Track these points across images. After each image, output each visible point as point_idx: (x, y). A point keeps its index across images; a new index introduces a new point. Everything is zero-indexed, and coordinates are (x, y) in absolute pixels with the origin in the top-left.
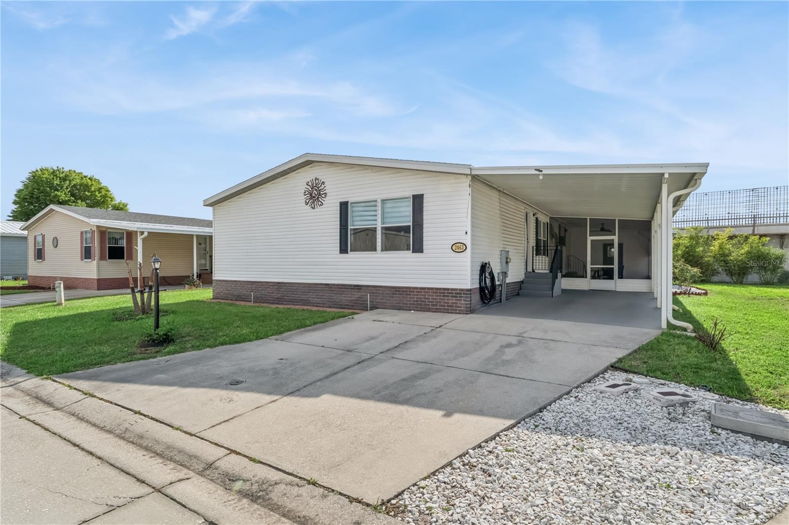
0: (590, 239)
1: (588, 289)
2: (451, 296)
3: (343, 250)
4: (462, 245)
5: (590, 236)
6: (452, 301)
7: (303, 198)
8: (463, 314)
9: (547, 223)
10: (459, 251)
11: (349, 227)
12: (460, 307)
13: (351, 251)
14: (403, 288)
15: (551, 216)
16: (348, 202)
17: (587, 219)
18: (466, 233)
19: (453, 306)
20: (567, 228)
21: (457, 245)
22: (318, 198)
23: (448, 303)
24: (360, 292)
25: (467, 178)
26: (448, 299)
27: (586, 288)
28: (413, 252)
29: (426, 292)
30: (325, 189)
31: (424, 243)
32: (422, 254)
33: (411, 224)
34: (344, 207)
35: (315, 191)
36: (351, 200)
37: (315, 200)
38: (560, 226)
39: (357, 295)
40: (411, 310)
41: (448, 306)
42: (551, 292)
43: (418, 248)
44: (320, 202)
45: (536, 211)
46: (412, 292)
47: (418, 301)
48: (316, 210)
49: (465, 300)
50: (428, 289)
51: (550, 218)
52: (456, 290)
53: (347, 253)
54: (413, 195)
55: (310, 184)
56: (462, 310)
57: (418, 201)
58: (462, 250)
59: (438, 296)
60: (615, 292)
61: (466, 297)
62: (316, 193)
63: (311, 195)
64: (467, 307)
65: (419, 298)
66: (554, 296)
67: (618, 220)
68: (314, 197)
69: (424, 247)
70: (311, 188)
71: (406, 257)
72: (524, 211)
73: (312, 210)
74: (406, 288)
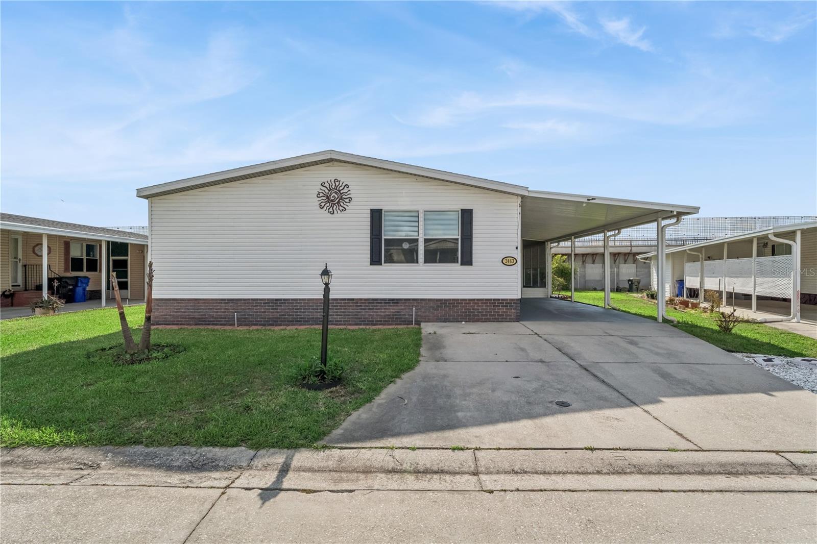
2: (502, 306)
3: (375, 260)
4: (512, 258)
6: (502, 310)
7: (316, 201)
8: (513, 321)
10: (510, 264)
11: (383, 237)
12: (511, 316)
13: (385, 262)
14: (450, 300)
16: (382, 210)
18: (517, 248)
19: (503, 315)
21: (508, 259)
22: (339, 202)
23: (498, 312)
24: (397, 306)
25: (517, 198)
26: (498, 309)
28: (461, 265)
29: (476, 303)
30: (349, 193)
31: (474, 256)
32: (471, 266)
33: (459, 237)
34: (376, 216)
35: (334, 194)
36: (385, 208)
37: (334, 204)
39: (392, 309)
40: (462, 322)
41: (498, 315)
43: (467, 261)
44: (342, 206)
46: (459, 303)
47: (466, 312)
48: (335, 215)
49: (515, 309)
50: (478, 300)
52: (507, 300)
53: (381, 265)
54: (462, 210)
55: (327, 185)
56: (512, 319)
57: (467, 216)
58: (512, 264)
59: (488, 306)
61: (517, 306)
62: (337, 197)
63: (328, 198)
64: (517, 316)
65: (468, 309)
68: (332, 201)
69: (474, 260)
70: (329, 191)
71: (454, 270)
73: (330, 215)
74: (454, 300)
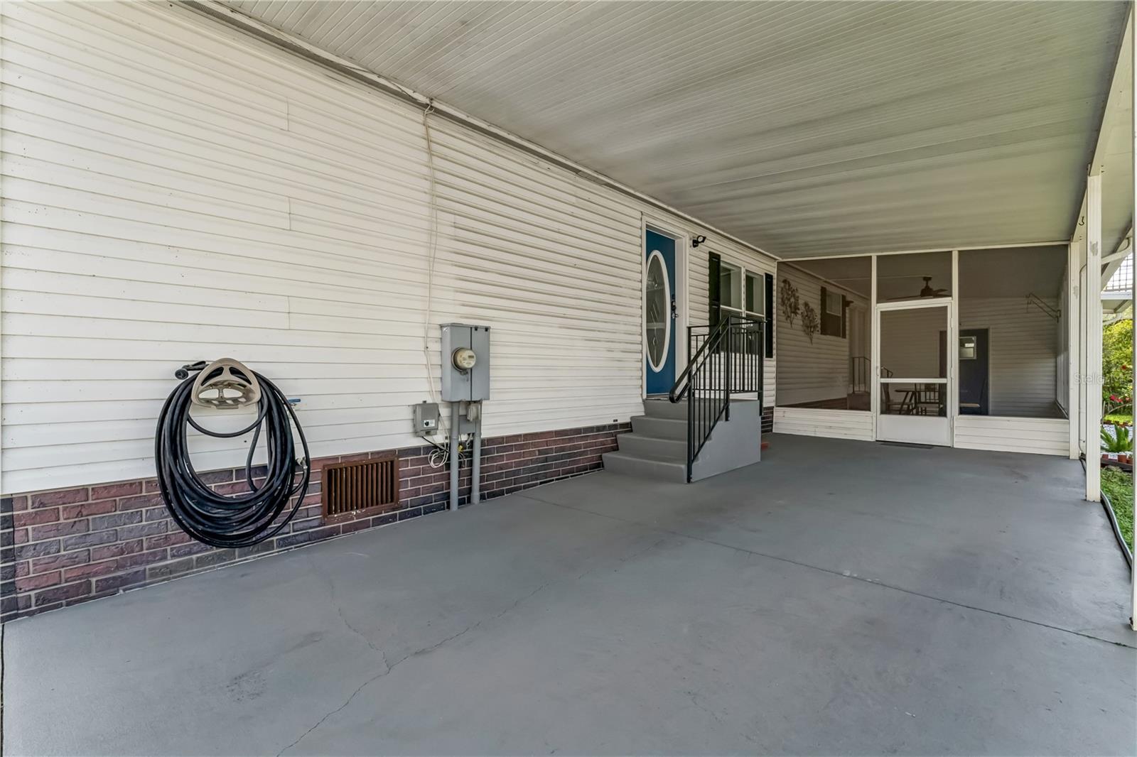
0: (877, 309)
1: (874, 440)
5: (878, 302)
9: (769, 277)
15: (781, 260)
17: (870, 257)
20: (849, 298)
27: (870, 437)
38: (823, 290)
42: (684, 467)
45: (700, 232)
51: (779, 263)
60: (949, 449)
66: (694, 478)
67: (960, 252)
72: (638, 223)
